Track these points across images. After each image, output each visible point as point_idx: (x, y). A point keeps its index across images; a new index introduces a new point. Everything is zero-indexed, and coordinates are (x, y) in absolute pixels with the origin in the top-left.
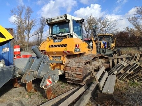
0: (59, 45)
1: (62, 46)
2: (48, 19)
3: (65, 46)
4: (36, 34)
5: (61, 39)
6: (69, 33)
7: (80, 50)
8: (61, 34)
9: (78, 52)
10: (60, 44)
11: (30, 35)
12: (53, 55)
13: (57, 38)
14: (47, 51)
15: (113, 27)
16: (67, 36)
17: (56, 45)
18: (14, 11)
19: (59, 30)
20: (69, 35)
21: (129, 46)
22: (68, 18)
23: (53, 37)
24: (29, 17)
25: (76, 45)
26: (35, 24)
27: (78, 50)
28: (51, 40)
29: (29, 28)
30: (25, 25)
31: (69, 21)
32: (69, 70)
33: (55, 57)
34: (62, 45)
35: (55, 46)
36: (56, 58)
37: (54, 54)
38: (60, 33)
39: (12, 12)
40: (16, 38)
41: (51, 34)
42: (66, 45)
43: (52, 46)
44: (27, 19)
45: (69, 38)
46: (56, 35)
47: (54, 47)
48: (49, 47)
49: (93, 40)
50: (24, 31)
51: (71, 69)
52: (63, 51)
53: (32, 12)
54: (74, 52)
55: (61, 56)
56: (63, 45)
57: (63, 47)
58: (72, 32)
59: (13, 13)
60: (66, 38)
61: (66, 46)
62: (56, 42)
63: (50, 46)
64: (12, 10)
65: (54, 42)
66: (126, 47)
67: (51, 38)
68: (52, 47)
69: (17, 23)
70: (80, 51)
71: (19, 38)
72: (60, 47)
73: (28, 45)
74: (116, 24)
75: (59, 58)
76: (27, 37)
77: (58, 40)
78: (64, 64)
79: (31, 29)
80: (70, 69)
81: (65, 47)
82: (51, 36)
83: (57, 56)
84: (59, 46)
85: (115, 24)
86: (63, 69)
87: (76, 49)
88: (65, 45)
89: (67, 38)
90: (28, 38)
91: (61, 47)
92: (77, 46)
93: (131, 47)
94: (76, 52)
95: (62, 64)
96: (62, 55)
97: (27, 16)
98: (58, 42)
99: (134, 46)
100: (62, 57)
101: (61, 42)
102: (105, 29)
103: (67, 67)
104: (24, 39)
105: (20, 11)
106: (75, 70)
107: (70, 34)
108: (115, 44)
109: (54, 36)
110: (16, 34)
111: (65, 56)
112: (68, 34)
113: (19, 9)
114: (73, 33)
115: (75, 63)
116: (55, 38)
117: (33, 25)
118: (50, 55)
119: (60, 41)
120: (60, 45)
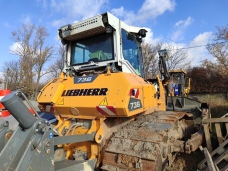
0: (86, 90)
1: (95, 92)
2: (63, 29)
3: (103, 92)
4: (51, 71)
5: (91, 75)
6: (113, 61)
7: (140, 103)
8: (92, 63)
9: (137, 108)
10: (88, 88)
11: (41, 72)
12: (70, 116)
13: (83, 74)
14: (56, 105)
15: (181, 59)
16: (109, 68)
17: (79, 90)
18: (17, 32)
19: (90, 55)
20: (114, 65)
21: (209, 93)
22: (110, 23)
23: (74, 71)
24: (41, 43)
25: (133, 91)
26: (51, 54)
27: (137, 104)
28: (69, 78)
29: (41, 61)
30: (34, 56)
31: (113, 30)
32: (113, 162)
33: (77, 120)
34: (95, 89)
35: (77, 93)
36: (78, 124)
37: (72, 114)
38: (90, 61)
39: (14, 35)
40: (19, 77)
41: (69, 64)
42: (106, 90)
43: (70, 93)
44: (39, 46)
45: (112, 72)
46: (80, 66)
47: (74, 95)
48: (63, 95)
49: (159, 79)
50: (32, 66)
51: (119, 161)
52: (98, 108)
53: (48, 35)
54: (127, 110)
55: (90, 121)
56: (98, 90)
57: (97, 94)
58: (119, 57)
59: (16, 37)
60: (105, 72)
61: (105, 94)
62: (81, 82)
63: (65, 91)
64: (14, 32)
65: (76, 82)
66: (205, 93)
67: (68, 73)
68: (70, 95)
69: (21, 52)
70: (141, 107)
71: (24, 77)
72: (89, 94)
73: (37, 88)
74: (186, 56)
75: (87, 124)
76: (37, 75)
77: (85, 78)
78: (98, 142)
79: (43, 62)
80: (116, 159)
81: (103, 97)
82: (70, 69)
83: (80, 119)
84: (87, 92)
85: (184, 55)
86: (97, 157)
87: (131, 100)
88: (102, 89)
89: (109, 72)
90: (39, 77)
91: (93, 95)
92: (134, 95)
93: (213, 93)
94: (134, 109)
95: (94, 142)
96: (94, 118)
97: (39, 41)
98: (86, 82)
99: (217, 93)
100: (94, 123)
101: (91, 81)
102: (168, 64)
103: (108, 152)
104: (32, 79)
105: (26, 33)
106: (131, 165)
107: (116, 63)
108: (189, 88)
109: (77, 68)
110: (19, 71)
111: (102, 120)
112: (111, 64)
113: (25, 30)
114: (123, 59)
115: (129, 141)
116: (78, 74)
117: (48, 55)
118: (63, 116)
119: (89, 79)
120: (90, 90)
